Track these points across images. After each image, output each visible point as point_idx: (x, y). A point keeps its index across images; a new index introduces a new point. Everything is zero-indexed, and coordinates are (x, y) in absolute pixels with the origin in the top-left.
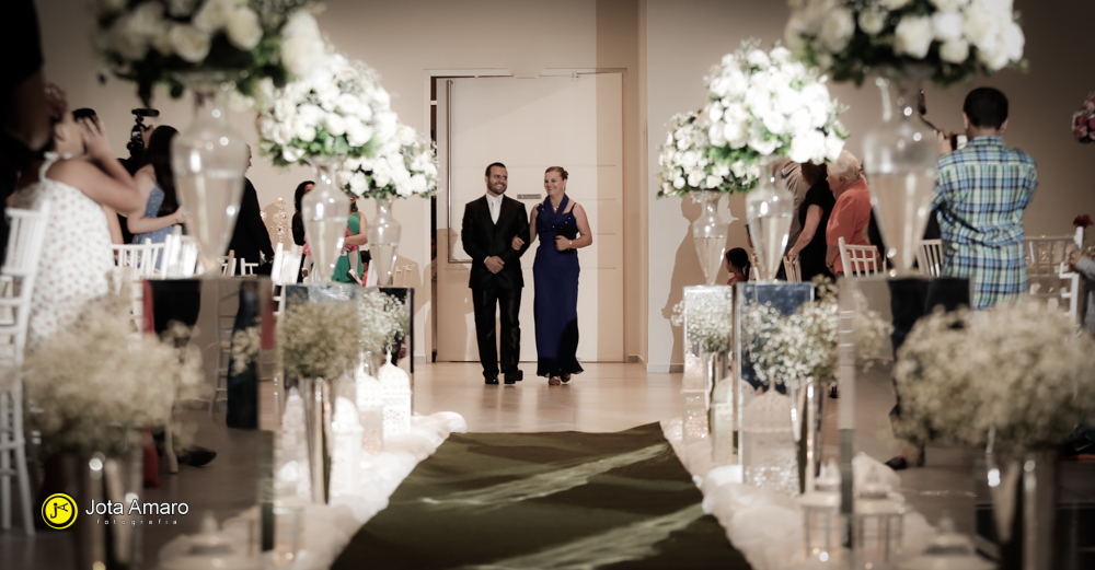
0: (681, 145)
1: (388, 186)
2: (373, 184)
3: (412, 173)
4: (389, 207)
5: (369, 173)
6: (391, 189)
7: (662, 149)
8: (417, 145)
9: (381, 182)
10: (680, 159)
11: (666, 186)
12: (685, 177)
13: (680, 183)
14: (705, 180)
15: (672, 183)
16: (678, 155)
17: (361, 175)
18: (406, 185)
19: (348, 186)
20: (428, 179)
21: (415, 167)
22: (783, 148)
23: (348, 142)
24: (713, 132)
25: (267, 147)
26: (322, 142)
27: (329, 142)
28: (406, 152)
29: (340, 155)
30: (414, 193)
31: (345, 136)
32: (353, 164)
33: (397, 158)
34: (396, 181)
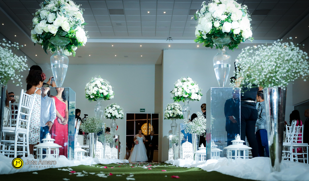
0: (169, 109)
1: (114, 116)
2: (112, 116)
3: (119, 114)
4: (115, 120)
6: (115, 116)
7: (165, 110)
8: (120, 109)
9: (113, 115)
10: (169, 112)
11: (166, 117)
12: (169, 115)
13: (169, 116)
14: (173, 115)
15: (167, 116)
16: (168, 111)
17: (110, 114)
18: (118, 116)
19: (107, 116)
20: (122, 115)
21: (120, 113)
22: (189, 96)
23: (103, 95)
24: (175, 93)
25: (87, 96)
26: (98, 94)
27: (99, 94)
28: (118, 110)
29: (102, 97)
30: (119, 118)
31: (103, 93)
32: (108, 112)
33: (116, 111)
34: (116, 115)
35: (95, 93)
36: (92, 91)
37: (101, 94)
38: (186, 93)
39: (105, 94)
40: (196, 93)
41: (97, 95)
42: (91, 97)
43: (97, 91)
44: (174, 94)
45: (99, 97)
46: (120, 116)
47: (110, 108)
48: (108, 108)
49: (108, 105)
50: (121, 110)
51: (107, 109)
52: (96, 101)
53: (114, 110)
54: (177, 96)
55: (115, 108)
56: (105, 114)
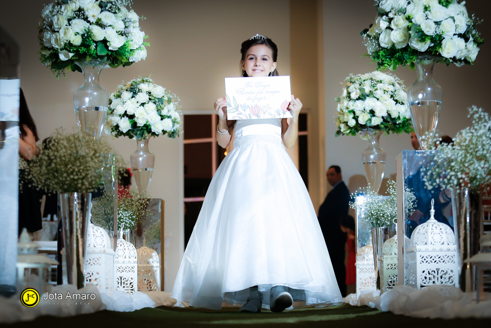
0: (354, 96)
1: (145, 125)
2: (134, 125)
3: (162, 117)
4: (147, 143)
5: (131, 117)
6: (147, 128)
7: (339, 100)
8: (166, 98)
9: (141, 123)
10: (352, 105)
11: (342, 126)
12: (356, 118)
13: (352, 123)
14: (370, 120)
15: (346, 123)
16: (351, 103)
17: (126, 119)
18: (158, 126)
19: (117, 127)
20: (174, 122)
21: (164, 112)
22: (434, 47)
23: (107, 47)
24: (382, 37)
25: (47, 53)
26: (88, 46)
27: (93, 47)
28: (158, 102)
29: (102, 57)
30: (164, 132)
31: (105, 42)
32: (120, 110)
33: (151, 106)
34: (151, 122)
35: (77, 41)
36: (65, 33)
37: (100, 46)
38: (422, 37)
39: (116, 43)
40: (460, 35)
41: (83, 49)
42: (62, 57)
43: (83, 36)
44: (377, 38)
45: (91, 55)
46: (167, 125)
47: (127, 95)
48: (119, 96)
49: (120, 86)
50: (169, 101)
51: (115, 102)
52: (80, 70)
53: (143, 104)
54: (388, 46)
55: (147, 97)
56: (111, 118)
